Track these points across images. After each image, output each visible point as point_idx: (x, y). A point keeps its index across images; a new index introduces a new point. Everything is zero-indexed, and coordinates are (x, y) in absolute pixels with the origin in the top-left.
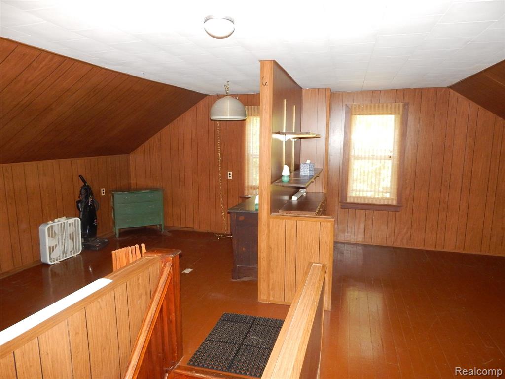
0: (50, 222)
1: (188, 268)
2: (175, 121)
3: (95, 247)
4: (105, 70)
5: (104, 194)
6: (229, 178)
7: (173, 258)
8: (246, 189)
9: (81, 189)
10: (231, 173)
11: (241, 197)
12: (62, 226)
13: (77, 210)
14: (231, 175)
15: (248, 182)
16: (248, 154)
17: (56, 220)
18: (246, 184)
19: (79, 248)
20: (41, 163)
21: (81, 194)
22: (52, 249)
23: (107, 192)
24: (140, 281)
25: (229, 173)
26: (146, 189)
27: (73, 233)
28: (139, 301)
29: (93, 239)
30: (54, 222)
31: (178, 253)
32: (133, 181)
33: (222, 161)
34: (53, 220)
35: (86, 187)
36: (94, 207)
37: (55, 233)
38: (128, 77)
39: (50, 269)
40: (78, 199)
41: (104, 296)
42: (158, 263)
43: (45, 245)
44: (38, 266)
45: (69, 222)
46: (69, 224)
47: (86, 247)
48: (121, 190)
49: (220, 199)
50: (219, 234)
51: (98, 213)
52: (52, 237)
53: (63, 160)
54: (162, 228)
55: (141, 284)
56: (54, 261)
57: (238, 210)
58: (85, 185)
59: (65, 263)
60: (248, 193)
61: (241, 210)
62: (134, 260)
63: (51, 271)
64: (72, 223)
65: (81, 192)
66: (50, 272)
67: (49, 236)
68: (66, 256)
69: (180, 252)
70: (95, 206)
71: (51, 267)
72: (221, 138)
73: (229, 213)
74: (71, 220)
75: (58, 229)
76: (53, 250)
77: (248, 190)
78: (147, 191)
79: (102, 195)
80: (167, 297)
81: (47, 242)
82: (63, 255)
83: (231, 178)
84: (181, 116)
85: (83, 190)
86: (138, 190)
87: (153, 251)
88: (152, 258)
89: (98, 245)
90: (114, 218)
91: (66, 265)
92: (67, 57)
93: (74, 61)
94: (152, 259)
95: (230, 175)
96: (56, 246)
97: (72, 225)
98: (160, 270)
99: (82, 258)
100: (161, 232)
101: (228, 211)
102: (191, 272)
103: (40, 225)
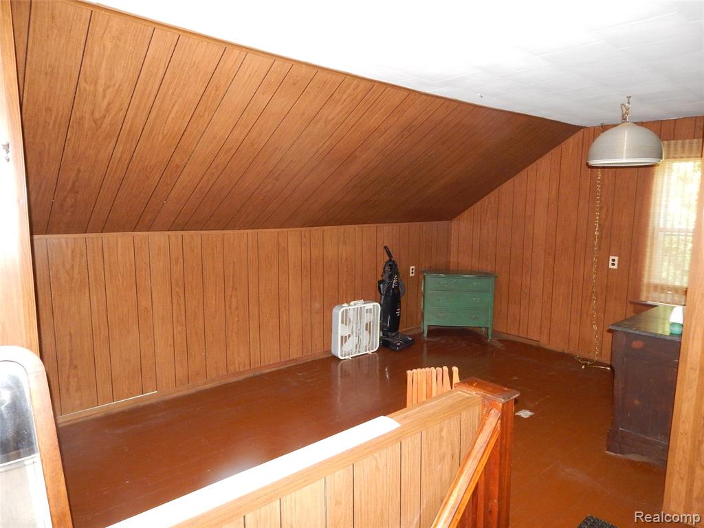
0: (345, 305)
1: (526, 408)
2: (524, 173)
3: (395, 345)
4: (425, 97)
5: (413, 275)
6: (611, 266)
7: (503, 405)
8: (644, 289)
9: (385, 266)
10: (616, 258)
11: (631, 303)
12: (359, 312)
13: (378, 292)
14: (616, 263)
15: (649, 277)
16: (654, 228)
17: (352, 303)
18: (645, 280)
19: (376, 344)
20: (342, 228)
21: (384, 272)
22: (344, 339)
23: (418, 272)
24: (444, 433)
25: (611, 258)
26: (471, 272)
27: (370, 323)
28: (440, 466)
29: (393, 334)
30: (350, 306)
31: (514, 397)
32: (453, 259)
33: (600, 238)
34: (348, 302)
35: (391, 263)
36: (399, 291)
37: (350, 321)
38: (457, 104)
39: (340, 366)
40: (380, 278)
41: (385, 451)
42: (477, 408)
43: (337, 333)
44: (327, 359)
45: (366, 308)
46: (367, 310)
47: (385, 344)
48: (436, 270)
49: (591, 300)
50: (583, 359)
51: (403, 299)
52: (346, 324)
53: (366, 225)
54: (490, 334)
55: (445, 438)
56: (345, 356)
57: (630, 328)
58: (390, 260)
59: (358, 360)
60: (647, 298)
61: (636, 330)
62: (440, 393)
63: (341, 369)
64: (371, 309)
65: (384, 268)
66: (339, 369)
67: (342, 322)
68: (359, 352)
69: (517, 395)
70: (400, 289)
71: (342, 362)
72: (603, 199)
73: (610, 331)
74: (370, 306)
75: (354, 316)
76: (346, 341)
77: (648, 291)
78: (472, 276)
79: (411, 275)
80: (487, 470)
81: (340, 330)
82: (356, 349)
83: (615, 267)
84: (534, 165)
85: (386, 268)
86: (458, 272)
87: (471, 384)
88: (468, 396)
89: (398, 344)
90: (424, 308)
91: (359, 364)
92: (375, 81)
93: (385, 87)
94: (468, 398)
95: (614, 262)
96: (349, 336)
97: (371, 312)
98: (479, 418)
99: (378, 359)
100: (487, 338)
101: (611, 327)
102: (531, 417)
103: (335, 306)
